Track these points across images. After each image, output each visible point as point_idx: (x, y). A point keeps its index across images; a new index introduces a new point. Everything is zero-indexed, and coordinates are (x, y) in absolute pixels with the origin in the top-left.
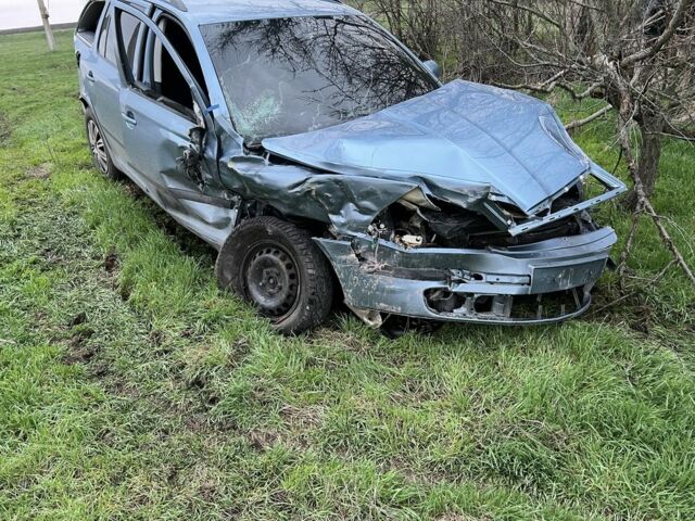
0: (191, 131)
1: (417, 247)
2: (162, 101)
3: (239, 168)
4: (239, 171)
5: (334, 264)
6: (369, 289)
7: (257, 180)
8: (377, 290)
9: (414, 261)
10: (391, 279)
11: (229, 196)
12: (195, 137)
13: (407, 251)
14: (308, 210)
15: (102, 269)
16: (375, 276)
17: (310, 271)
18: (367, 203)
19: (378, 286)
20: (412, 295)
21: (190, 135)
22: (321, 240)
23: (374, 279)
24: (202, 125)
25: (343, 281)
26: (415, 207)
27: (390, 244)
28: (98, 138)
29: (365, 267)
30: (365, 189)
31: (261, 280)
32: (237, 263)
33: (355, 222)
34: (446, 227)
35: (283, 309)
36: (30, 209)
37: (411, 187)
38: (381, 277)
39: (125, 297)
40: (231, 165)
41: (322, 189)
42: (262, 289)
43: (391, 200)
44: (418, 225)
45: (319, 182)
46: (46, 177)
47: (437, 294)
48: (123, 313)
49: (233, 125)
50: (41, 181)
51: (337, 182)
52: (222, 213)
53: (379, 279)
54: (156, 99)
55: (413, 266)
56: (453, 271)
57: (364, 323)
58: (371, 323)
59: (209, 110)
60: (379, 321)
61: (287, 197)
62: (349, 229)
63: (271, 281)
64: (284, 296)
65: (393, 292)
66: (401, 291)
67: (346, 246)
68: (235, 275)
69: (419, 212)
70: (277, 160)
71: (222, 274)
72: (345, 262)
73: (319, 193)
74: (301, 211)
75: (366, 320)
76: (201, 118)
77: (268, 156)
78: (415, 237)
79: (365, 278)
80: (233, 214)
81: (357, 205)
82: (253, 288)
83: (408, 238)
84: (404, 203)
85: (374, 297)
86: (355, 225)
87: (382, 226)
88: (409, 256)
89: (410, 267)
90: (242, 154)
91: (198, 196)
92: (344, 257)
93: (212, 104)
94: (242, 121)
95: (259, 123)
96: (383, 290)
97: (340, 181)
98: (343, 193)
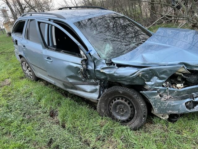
0: (82, 61)
1: (182, 88)
2: (63, 52)
3: (106, 71)
4: (106, 72)
5: (150, 100)
6: (164, 106)
7: (115, 75)
8: (168, 106)
9: (182, 93)
10: (173, 102)
11: (95, 81)
12: (84, 63)
13: (179, 90)
14: (137, 82)
15: (49, 117)
16: (167, 101)
17: (142, 105)
18: (163, 76)
19: (168, 105)
20: (181, 106)
21: (81, 63)
22: (143, 92)
23: (166, 102)
24: (85, 58)
25: (154, 105)
26: (181, 74)
27: (172, 89)
28: (28, 68)
29: (163, 99)
30: (162, 71)
31: (116, 110)
32: (106, 105)
33: (158, 83)
34: (193, 79)
35: (129, 120)
36: (10, 98)
37: (180, 67)
38: (169, 101)
39: (64, 127)
40: (102, 71)
41: (144, 74)
42: (118, 113)
43: (173, 73)
44: (180, 80)
45: (143, 71)
46: (9, 84)
47: (189, 103)
48: (66, 134)
49: (99, 56)
50: (8, 86)
51: (150, 70)
52: (93, 88)
53: (168, 102)
54: (60, 51)
55: (181, 95)
56: (194, 94)
57: (161, 119)
58: (164, 118)
59: (88, 52)
60: (168, 117)
61: (129, 79)
62: (155, 86)
63: (121, 110)
64: (129, 115)
65: (174, 106)
66: (177, 105)
67: (156, 93)
68: (105, 110)
69: (183, 75)
70: (119, 66)
71: (101, 110)
72: (154, 98)
73: (143, 75)
74: (134, 83)
75: (161, 117)
76: (85, 56)
77: (116, 65)
78: (180, 84)
79: (162, 103)
80: (98, 87)
81: (158, 77)
82: (114, 114)
83: (179, 85)
84: (177, 73)
85: (166, 109)
86: (158, 84)
87: (168, 83)
88: (180, 92)
89: (180, 96)
90: (107, 66)
91: (82, 83)
92: (154, 97)
93: (89, 50)
94: (102, 54)
95: (107, 54)
96: (170, 106)
97: (152, 69)
98: (152, 73)
